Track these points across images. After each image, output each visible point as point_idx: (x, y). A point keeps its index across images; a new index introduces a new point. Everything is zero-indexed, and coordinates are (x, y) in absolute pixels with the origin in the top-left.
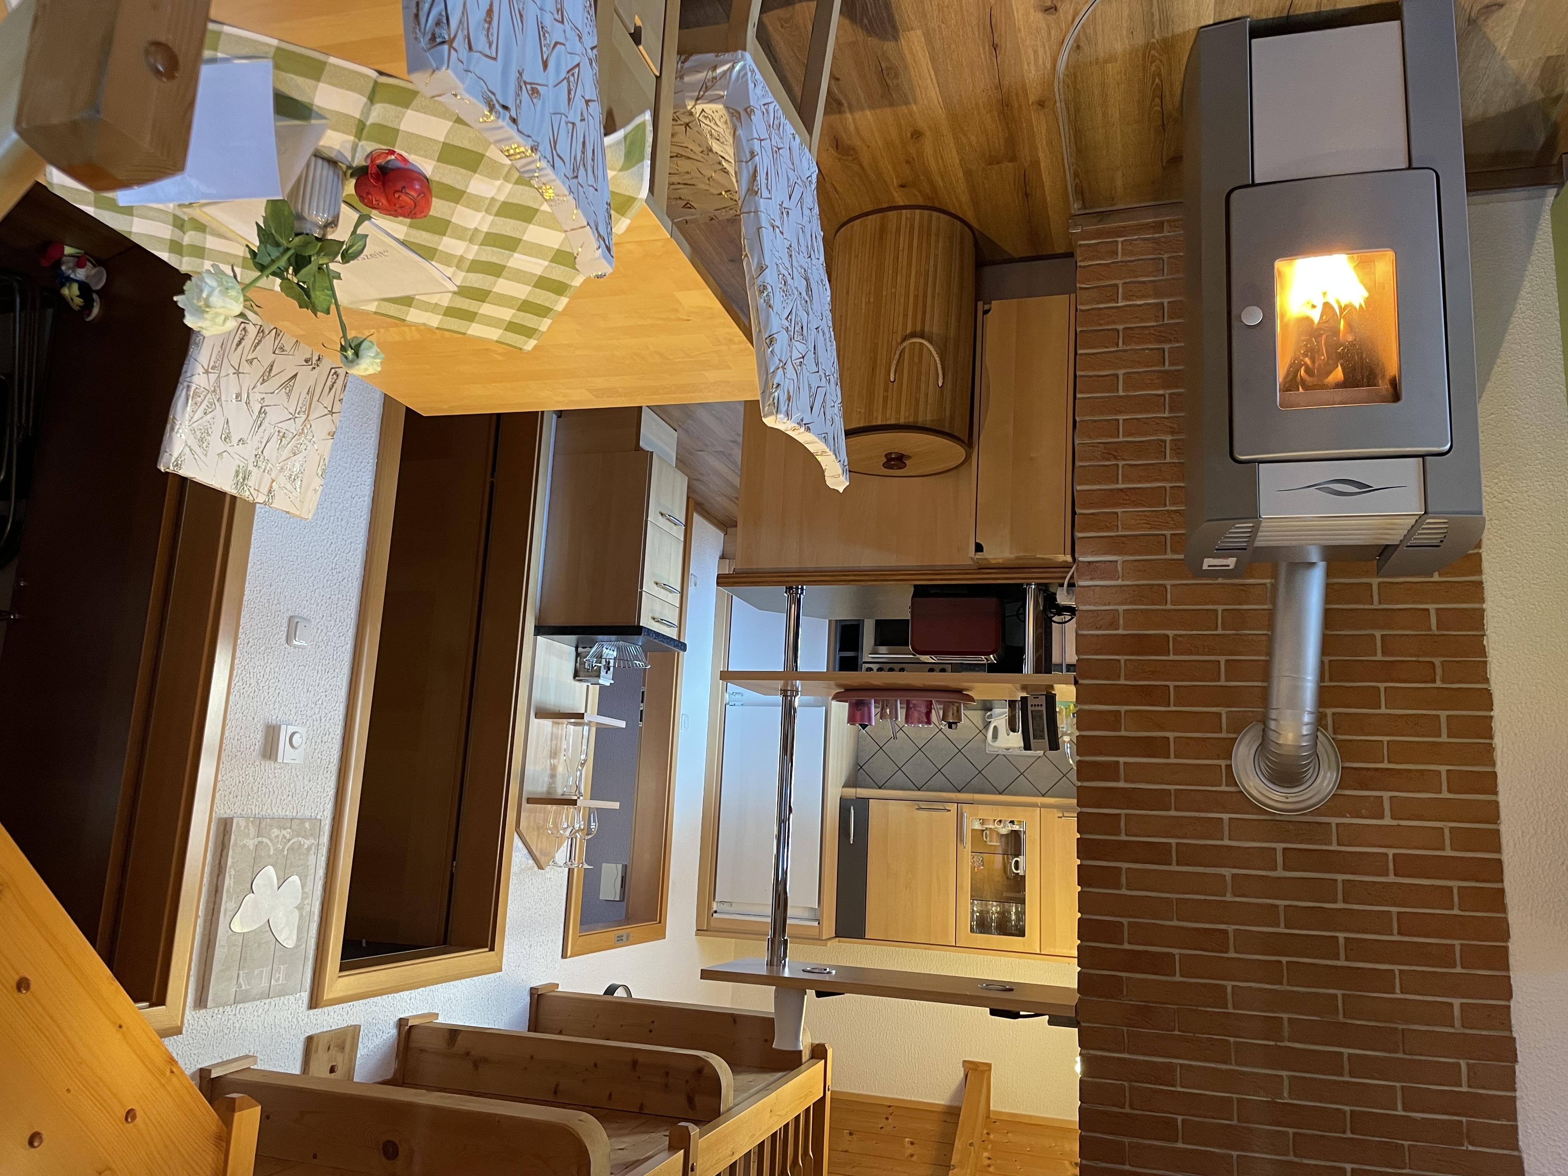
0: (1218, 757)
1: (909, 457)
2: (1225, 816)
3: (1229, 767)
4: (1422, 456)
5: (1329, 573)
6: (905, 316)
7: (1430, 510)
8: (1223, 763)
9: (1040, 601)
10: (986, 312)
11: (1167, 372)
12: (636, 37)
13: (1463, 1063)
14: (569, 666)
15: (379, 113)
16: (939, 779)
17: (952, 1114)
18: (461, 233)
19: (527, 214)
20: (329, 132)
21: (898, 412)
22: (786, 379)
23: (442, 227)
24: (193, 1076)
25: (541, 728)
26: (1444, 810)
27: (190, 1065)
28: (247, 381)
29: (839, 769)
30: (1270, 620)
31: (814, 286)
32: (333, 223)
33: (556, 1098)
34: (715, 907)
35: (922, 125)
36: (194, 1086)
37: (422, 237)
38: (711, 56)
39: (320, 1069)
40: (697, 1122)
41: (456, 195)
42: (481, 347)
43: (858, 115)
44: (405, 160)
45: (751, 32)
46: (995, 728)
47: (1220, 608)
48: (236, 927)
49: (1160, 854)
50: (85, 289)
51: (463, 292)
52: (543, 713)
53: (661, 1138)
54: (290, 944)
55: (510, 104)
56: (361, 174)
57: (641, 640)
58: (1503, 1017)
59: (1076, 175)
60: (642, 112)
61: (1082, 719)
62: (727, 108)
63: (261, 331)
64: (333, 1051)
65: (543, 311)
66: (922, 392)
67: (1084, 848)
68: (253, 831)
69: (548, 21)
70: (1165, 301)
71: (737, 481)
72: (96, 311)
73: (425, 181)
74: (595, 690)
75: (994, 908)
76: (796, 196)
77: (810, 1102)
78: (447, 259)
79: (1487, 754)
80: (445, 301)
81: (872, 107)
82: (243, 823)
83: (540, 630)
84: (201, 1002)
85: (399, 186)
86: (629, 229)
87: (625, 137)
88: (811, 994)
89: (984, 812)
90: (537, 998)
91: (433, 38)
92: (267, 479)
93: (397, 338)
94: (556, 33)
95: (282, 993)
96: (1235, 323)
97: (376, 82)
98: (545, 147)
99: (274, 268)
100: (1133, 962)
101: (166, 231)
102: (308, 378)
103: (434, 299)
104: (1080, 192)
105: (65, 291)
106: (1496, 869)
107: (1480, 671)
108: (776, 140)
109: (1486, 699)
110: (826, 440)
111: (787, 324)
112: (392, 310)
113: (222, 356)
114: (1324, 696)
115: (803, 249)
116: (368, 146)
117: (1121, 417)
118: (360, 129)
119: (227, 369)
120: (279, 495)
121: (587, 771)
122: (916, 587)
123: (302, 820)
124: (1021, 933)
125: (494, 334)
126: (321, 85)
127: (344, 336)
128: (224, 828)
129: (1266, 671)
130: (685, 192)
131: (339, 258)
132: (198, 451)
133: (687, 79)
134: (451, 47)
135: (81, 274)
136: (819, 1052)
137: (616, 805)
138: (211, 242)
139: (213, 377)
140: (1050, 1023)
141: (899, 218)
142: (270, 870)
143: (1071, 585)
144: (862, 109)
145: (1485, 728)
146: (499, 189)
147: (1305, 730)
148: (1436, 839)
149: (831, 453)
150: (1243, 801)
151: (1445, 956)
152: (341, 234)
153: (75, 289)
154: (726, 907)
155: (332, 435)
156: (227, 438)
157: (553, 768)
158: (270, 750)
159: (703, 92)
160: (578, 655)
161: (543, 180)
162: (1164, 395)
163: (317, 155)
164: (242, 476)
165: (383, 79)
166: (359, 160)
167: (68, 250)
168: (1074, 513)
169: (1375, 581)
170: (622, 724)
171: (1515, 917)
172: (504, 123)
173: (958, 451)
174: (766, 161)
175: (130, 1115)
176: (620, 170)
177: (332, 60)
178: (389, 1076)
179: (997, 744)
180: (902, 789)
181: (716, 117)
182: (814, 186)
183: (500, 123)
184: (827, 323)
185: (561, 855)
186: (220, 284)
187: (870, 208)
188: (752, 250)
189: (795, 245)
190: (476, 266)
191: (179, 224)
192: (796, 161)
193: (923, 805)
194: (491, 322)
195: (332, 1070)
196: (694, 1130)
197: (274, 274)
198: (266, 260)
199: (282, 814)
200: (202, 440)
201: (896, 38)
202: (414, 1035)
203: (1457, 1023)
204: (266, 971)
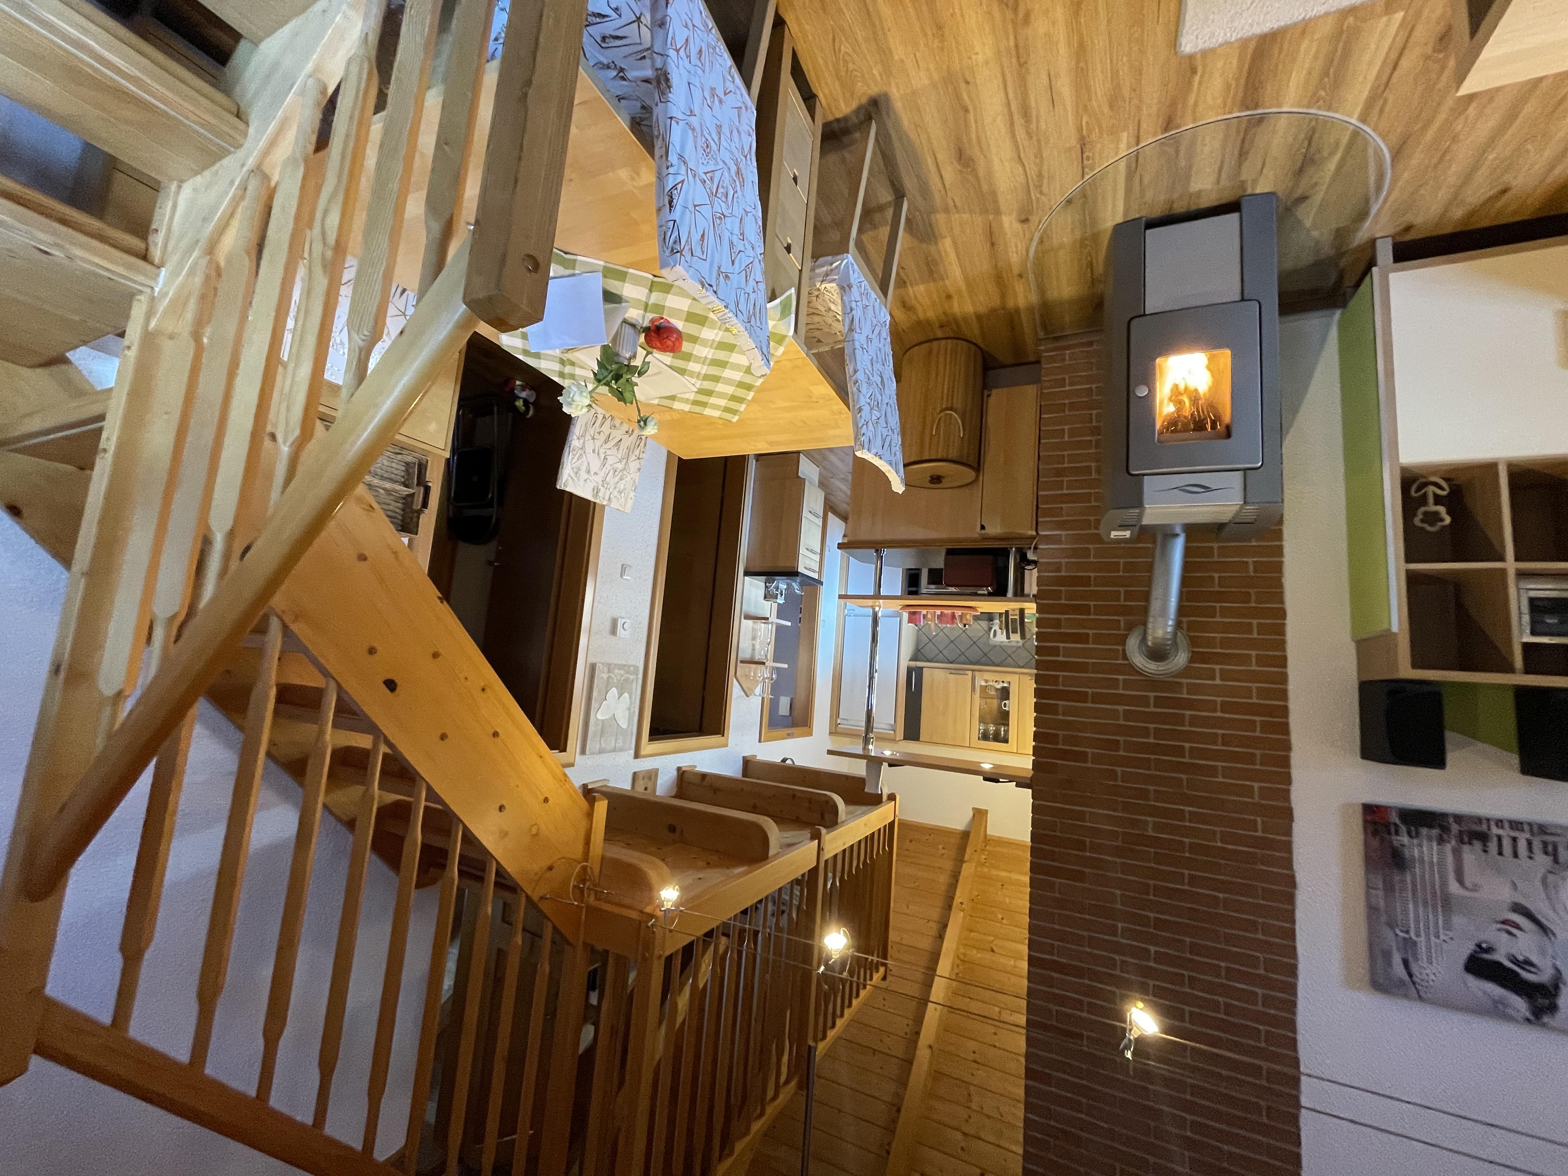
0: (1118, 644)
1: (943, 477)
2: (1120, 677)
3: (1124, 650)
4: (1245, 470)
5: (1188, 540)
6: (942, 399)
7: (1248, 500)
8: (1120, 648)
9: (1018, 557)
10: (989, 396)
11: (1094, 427)
12: (788, 249)
13: (1259, 820)
14: (762, 593)
15: (655, 297)
16: (963, 658)
17: (965, 835)
18: (698, 360)
19: (730, 348)
20: (631, 310)
21: (937, 452)
22: (869, 431)
23: (688, 357)
24: (580, 787)
25: (747, 624)
26: (1254, 677)
27: (578, 782)
28: (598, 443)
29: (907, 650)
30: (1150, 567)
31: (885, 380)
32: (634, 356)
33: (754, 810)
34: (839, 721)
35: (952, 290)
36: (580, 791)
37: (679, 363)
38: (829, 258)
39: (640, 788)
40: (825, 827)
41: (694, 339)
42: (710, 422)
43: (916, 288)
44: (668, 322)
45: (852, 244)
46: (995, 631)
47: (1122, 561)
48: (599, 717)
49: (1082, 697)
50: (526, 402)
51: (701, 391)
52: (748, 617)
53: (807, 833)
54: (624, 726)
55: (713, 284)
56: (647, 330)
57: (798, 579)
58: (1286, 795)
59: (1042, 316)
60: (790, 288)
61: (1040, 623)
62: (838, 285)
63: (604, 417)
64: (646, 780)
65: (741, 400)
66: (951, 440)
67: (1038, 693)
68: (606, 670)
69: (735, 239)
70: (1094, 386)
71: (849, 492)
72: (531, 412)
73: (679, 333)
74: (775, 606)
75: (992, 728)
76: (876, 332)
77: (887, 822)
78: (692, 374)
79: (1281, 645)
80: (692, 396)
81: (923, 283)
82: (601, 666)
83: (747, 573)
84: (583, 752)
85: (665, 336)
86: (784, 353)
87: (781, 303)
88: (885, 765)
89: (987, 676)
90: (747, 763)
91: (672, 250)
92: (608, 493)
93: (669, 418)
94: (739, 246)
95: (621, 750)
96: (1132, 395)
97: (652, 282)
98: (732, 306)
99: (605, 381)
100: (1065, 755)
101: (557, 367)
102: (628, 441)
103: (686, 396)
104: (1044, 327)
105: (517, 403)
106: (1284, 711)
107: (1279, 597)
108: (865, 302)
109: (1282, 614)
110: (891, 464)
111: (869, 401)
112: (666, 403)
113: (585, 431)
114: (1182, 611)
115: (880, 361)
116: (650, 316)
117: (1066, 453)
118: (646, 308)
119: (588, 437)
120: (614, 500)
121: (771, 648)
122: (948, 549)
123: (629, 666)
124: (1006, 741)
125: (717, 414)
126: (626, 284)
127: (639, 415)
128: (593, 668)
129: (1146, 597)
130: (817, 334)
131: (636, 375)
132: (575, 479)
133: (817, 271)
134: (681, 254)
135: (524, 394)
136: (892, 797)
137: (786, 666)
138: (578, 371)
139: (582, 441)
140: (1017, 786)
141: (939, 344)
142: (614, 689)
143: (1036, 548)
144: (917, 284)
145: (1281, 630)
146: (717, 334)
147: (1169, 629)
148: (1248, 693)
149: (893, 472)
150: (1132, 669)
151: (1250, 759)
152: (637, 362)
153: (521, 401)
154: (845, 722)
155: (639, 469)
156: (589, 472)
157: (754, 645)
158: (614, 631)
159: (826, 277)
160: (766, 587)
161: (732, 323)
162: (1091, 441)
163: (625, 321)
164: (596, 491)
165: (656, 279)
166: (646, 324)
167: (518, 383)
168: (1037, 507)
169: (1216, 545)
170: (789, 624)
171: (1296, 738)
172: (710, 293)
173: (972, 474)
174: (859, 312)
175: (546, 800)
176: (779, 320)
177: (631, 271)
178: (673, 794)
179: (996, 639)
180: (941, 662)
181: (832, 290)
182: (888, 326)
183: (708, 293)
184: (894, 400)
185: (758, 690)
186: (579, 389)
187: (922, 339)
188: (850, 362)
189: (875, 359)
190: (707, 377)
191: (562, 362)
192: (877, 312)
193: (953, 671)
194: (715, 407)
195: (646, 789)
196: (823, 831)
197: (605, 384)
198: (601, 377)
199: (620, 662)
200: (576, 473)
201: (936, 244)
202: (686, 775)
203: (1257, 798)
204: (613, 738)
